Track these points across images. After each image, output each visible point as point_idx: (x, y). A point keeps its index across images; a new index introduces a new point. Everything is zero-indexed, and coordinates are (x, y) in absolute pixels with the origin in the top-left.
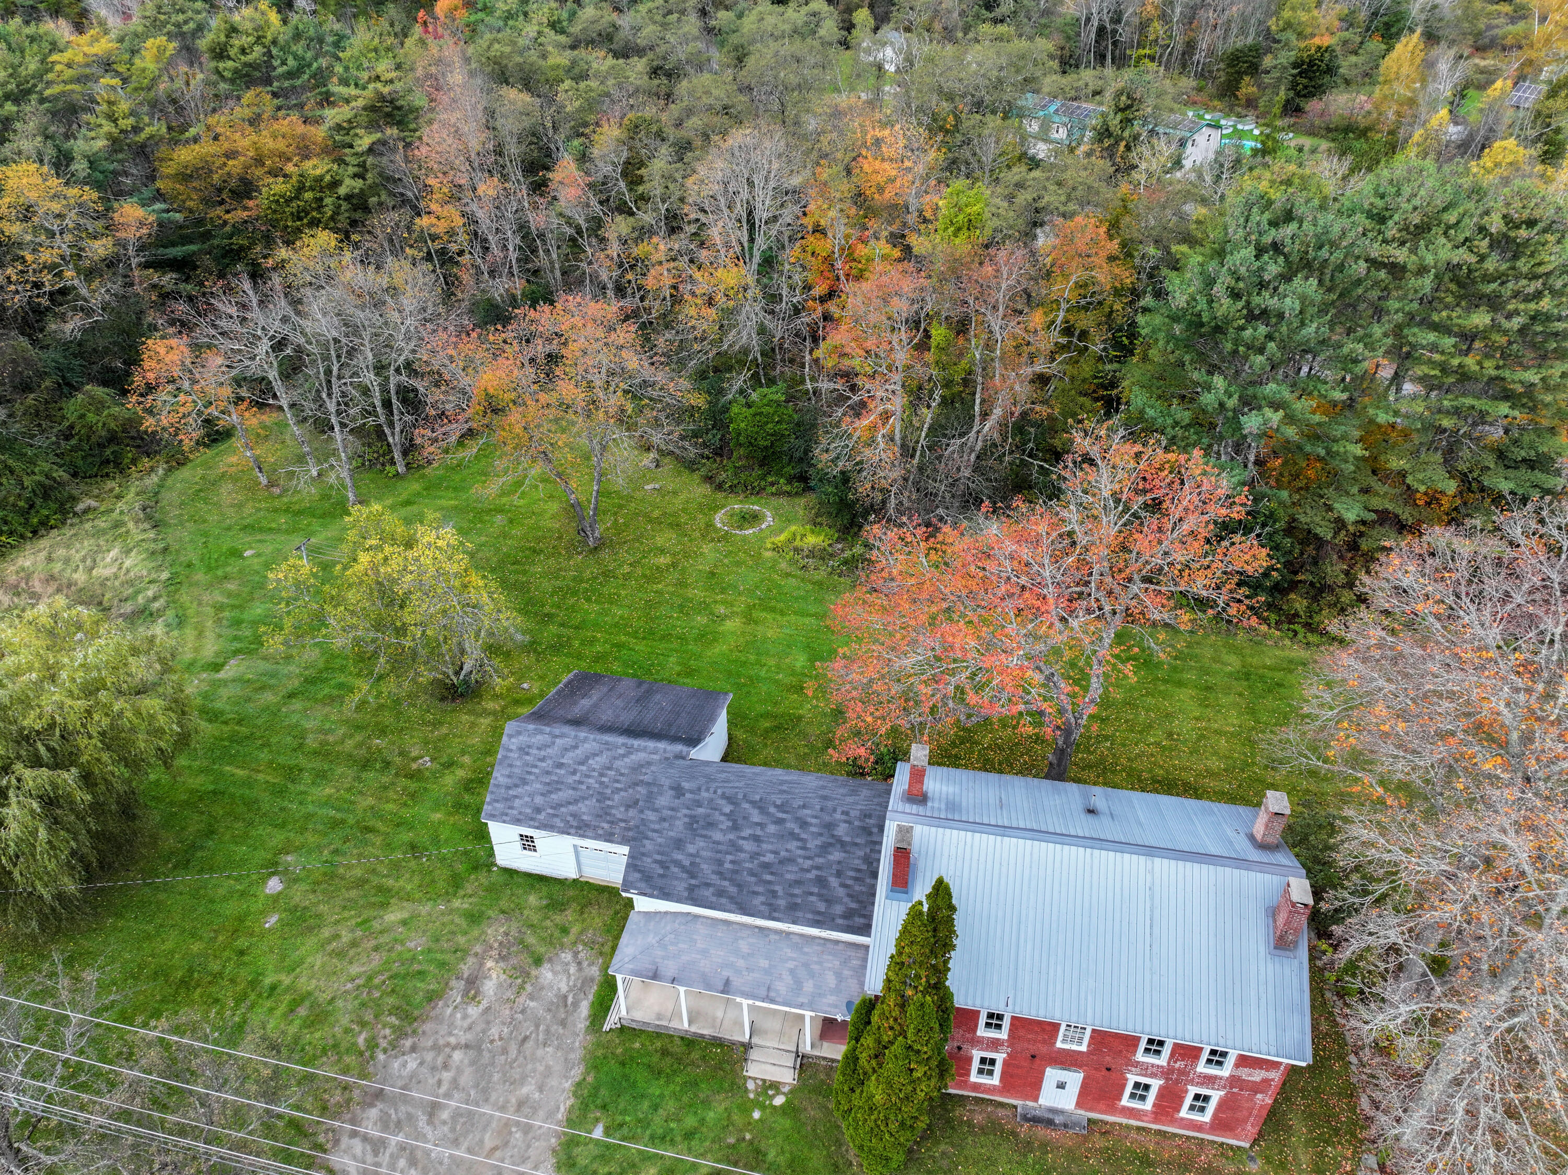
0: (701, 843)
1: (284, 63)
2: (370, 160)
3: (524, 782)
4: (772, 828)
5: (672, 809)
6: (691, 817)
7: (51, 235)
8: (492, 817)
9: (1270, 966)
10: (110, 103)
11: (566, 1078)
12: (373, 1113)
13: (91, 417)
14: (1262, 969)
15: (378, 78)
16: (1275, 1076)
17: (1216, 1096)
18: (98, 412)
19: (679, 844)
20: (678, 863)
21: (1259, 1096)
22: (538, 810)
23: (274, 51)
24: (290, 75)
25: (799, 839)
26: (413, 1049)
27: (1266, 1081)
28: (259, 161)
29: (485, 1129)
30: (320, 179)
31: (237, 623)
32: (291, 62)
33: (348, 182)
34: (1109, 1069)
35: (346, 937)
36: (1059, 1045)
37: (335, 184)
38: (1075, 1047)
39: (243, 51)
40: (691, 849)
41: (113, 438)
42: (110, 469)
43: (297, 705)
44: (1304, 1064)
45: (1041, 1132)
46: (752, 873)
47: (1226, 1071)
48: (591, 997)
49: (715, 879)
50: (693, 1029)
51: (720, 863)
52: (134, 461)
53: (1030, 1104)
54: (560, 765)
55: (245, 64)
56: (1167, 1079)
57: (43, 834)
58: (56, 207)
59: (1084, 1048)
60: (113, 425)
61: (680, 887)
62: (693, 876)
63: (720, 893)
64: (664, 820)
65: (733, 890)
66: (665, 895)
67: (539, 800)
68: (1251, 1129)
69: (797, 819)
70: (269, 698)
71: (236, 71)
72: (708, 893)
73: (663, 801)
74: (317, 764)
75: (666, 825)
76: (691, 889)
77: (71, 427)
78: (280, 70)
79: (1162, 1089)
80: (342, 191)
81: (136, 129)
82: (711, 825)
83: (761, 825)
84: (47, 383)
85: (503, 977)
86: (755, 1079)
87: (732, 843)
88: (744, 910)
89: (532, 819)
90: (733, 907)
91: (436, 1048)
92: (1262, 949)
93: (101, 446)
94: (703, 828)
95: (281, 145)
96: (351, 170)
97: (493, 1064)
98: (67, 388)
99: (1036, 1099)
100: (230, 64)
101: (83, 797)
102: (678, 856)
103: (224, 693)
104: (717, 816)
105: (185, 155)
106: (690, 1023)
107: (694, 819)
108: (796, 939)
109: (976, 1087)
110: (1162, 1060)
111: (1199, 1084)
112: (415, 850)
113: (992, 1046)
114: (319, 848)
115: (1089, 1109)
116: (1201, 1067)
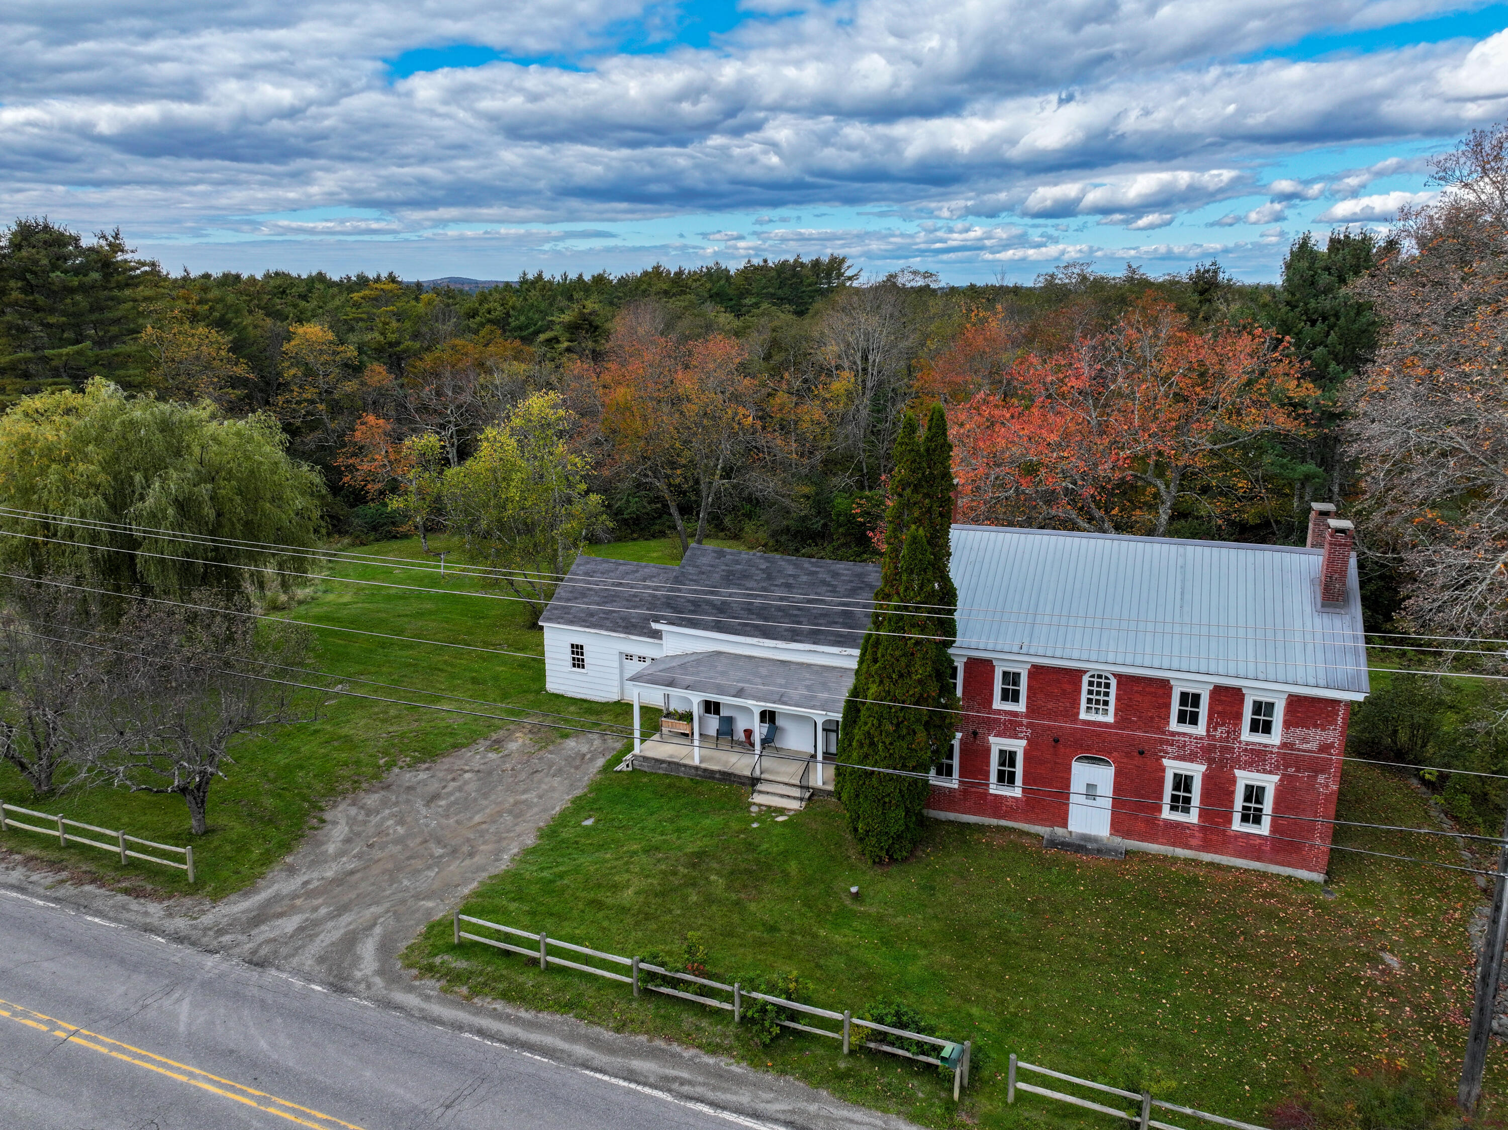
1: (517, 319)
4: (804, 578)
5: (712, 566)
6: (728, 571)
8: (549, 620)
9: (1318, 621)
10: (385, 324)
11: (568, 794)
12: (376, 796)
14: (1309, 623)
15: (583, 307)
16: (1333, 735)
17: (1269, 782)
21: (1321, 779)
25: (829, 585)
26: (428, 769)
27: (1325, 748)
29: (477, 812)
32: (522, 319)
34: (1141, 753)
35: (392, 712)
36: (1083, 716)
38: (1100, 718)
39: (489, 313)
44: (1360, 697)
45: (1070, 854)
46: (780, 609)
47: (1275, 738)
48: (608, 757)
50: (703, 765)
53: (1059, 831)
55: (489, 318)
56: (1210, 761)
59: (1110, 718)
61: (708, 619)
64: (703, 573)
66: (693, 624)
68: (1321, 844)
69: (829, 571)
75: (704, 577)
78: (513, 324)
79: (1206, 778)
82: (746, 577)
83: (794, 576)
85: (527, 742)
86: (760, 805)
87: (764, 590)
89: (584, 621)
90: (757, 633)
91: (450, 770)
92: (1308, 609)
94: (739, 579)
97: (500, 781)
99: (1065, 825)
102: (711, 599)
103: (346, 613)
104: (753, 571)
106: (701, 762)
107: (730, 574)
108: (815, 668)
109: (998, 806)
110: (1200, 729)
111: (1248, 766)
112: (474, 681)
113: (1010, 728)
114: (390, 674)
115: (1127, 834)
116: (1246, 735)
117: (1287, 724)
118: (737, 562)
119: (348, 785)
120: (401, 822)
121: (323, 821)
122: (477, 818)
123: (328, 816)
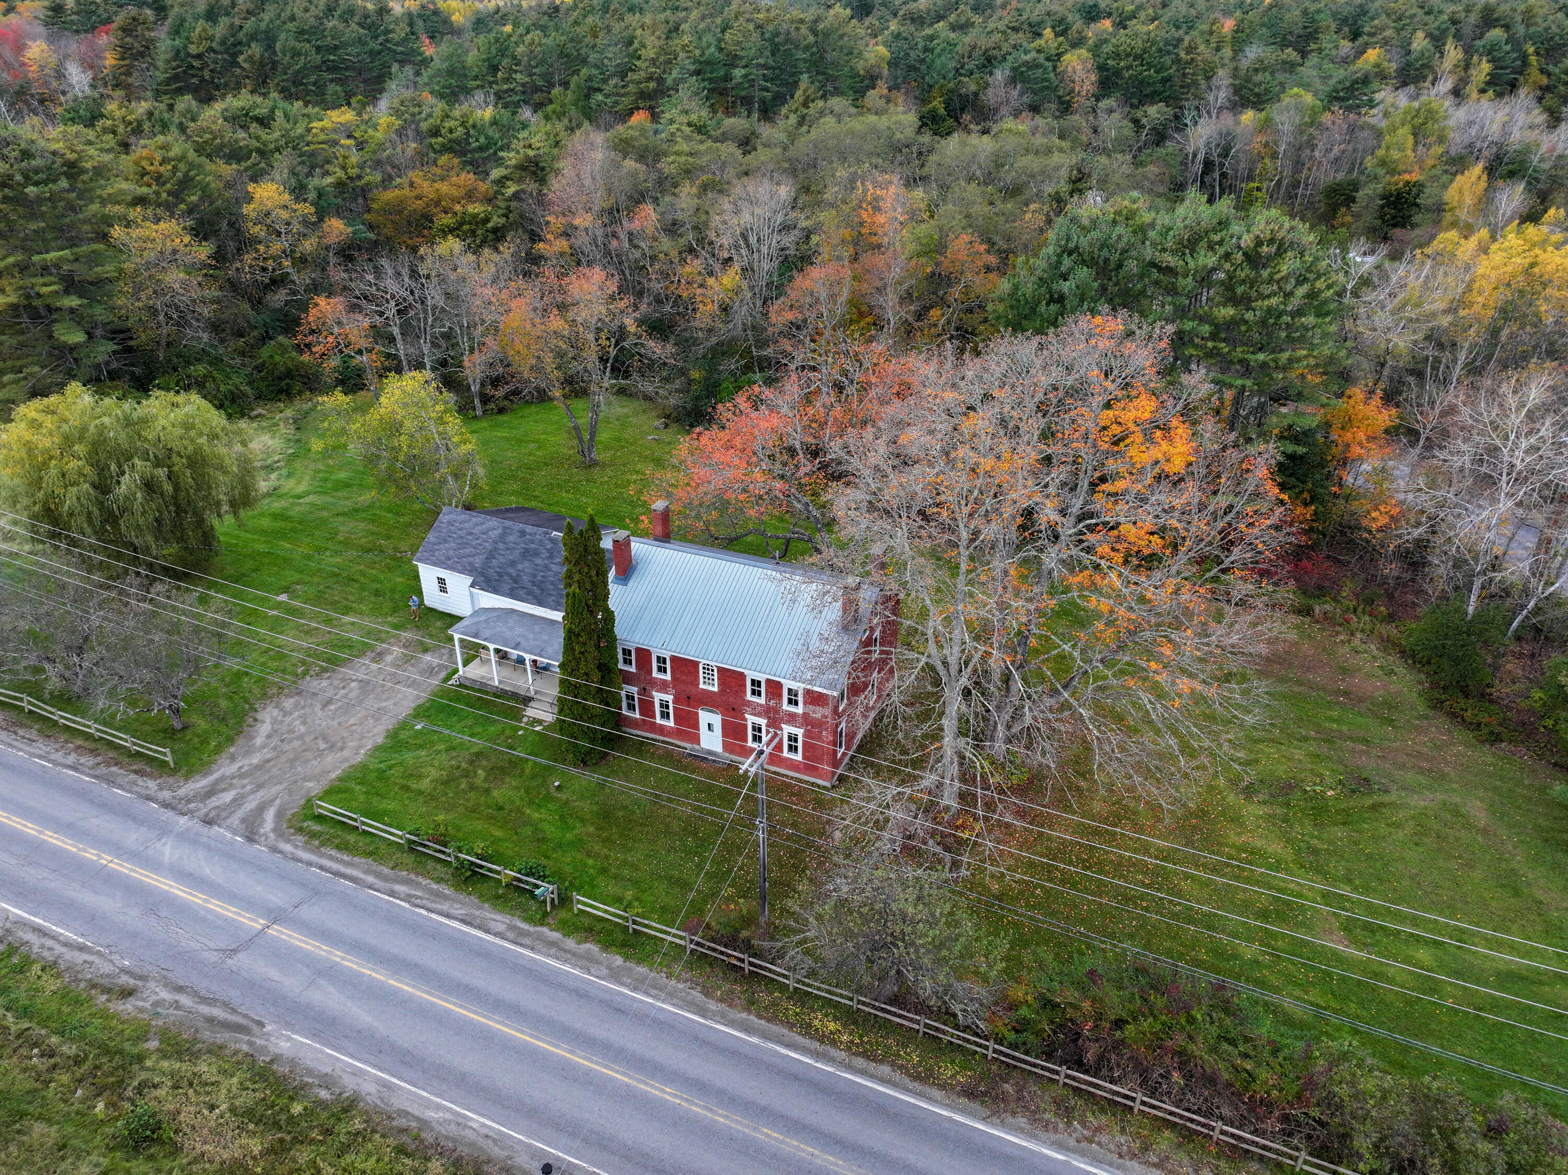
0: (527, 564)
2: (514, 204)
3: (445, 541)
5: (516, 544)
6: (525, 549)
7: (279, 234)
8: (420, 560)
10: (345, 157)
11: (413, 702)
12: (292, 701)
13: (277, 358)
15: (530, 146)
16: (828, 712)
17: (800, 733)
18: (282, 355)
19: (513, 564)
20: (509, 575)
21: (824, 733)
22: (449, 558)
23: (472, 132)
24: (481, 149)
26: (328, 678)
27: (824, 716)
28: (437, 203)
29: (353, 716)
30: (475, 216)
31: (326, 480)
32: (482, 140)
33: (495, 218)
34: (734, 710)
36: (702, 686)
37: (487, 220)
38: (710, 688)
39: (451, 131)
40: (520, 567)
41: (289, 374)
42: (283, 397)
43: (341, 519)
44: (835, 694)
45: (697, 763)
46: (552, 584)
47: (800, 709)
49: (529, 585)
50: (501, 686)
51: (535, 576)
52: (300, 393)
53: (696, 747)
54: (470, 534)
55: (450, 141)
56: (769, 718)
57: (139, 495)
58: (284, 215)
59: (716, 689)
60: (290, 364)
61: (506, 587)
62: (516, 582)
63: (529, 593)
64: (509, 549)
65: (537, 592)
66: (496, 591)
67: (451, 553)
68: (827, 768)
70: (325, 514)
71: (443, 145)
72: (522, 592)
73: (511, 538)
74: (337, 548)
75: (509, 552)
76: (512, 589)
77: (263, 364)
78: (473, 146)
79: (768, 727)
80: (490, 225)
81: (359, 177)
82: (536, 554)
84: (255, 333)
85: (400, 655)
86: (529, 717)
87: (546, 566)
88: (540, 604)
89: (446, 564)
90: (535, 601)
91: (343, 680)
93: (280, 379)
94: (531, 556)
95: (455, 193)
96: (501, 212)
97: (373, 690)
98: (266, 338)
99: (699, 743)
100: (440, 139)
101: (168, 488)
102: (511, 571)
103: (298, 508)
104: (542, 550)
105: (390, 195)
106: (499, 683)
107: (527, 550)
109: (661, 730)
110: (762, 700)
111: (788, 722)
112: (377, 593)
113: (663, 686)
114: (318, 584)
115: (732, 752)
116: (786, 706)
117: (805, 703)
118: (533, 542)
119: (275, 691)
120: (304, 723)
121: (256, 720)
122: (352, 721)
123: (259, 716)
